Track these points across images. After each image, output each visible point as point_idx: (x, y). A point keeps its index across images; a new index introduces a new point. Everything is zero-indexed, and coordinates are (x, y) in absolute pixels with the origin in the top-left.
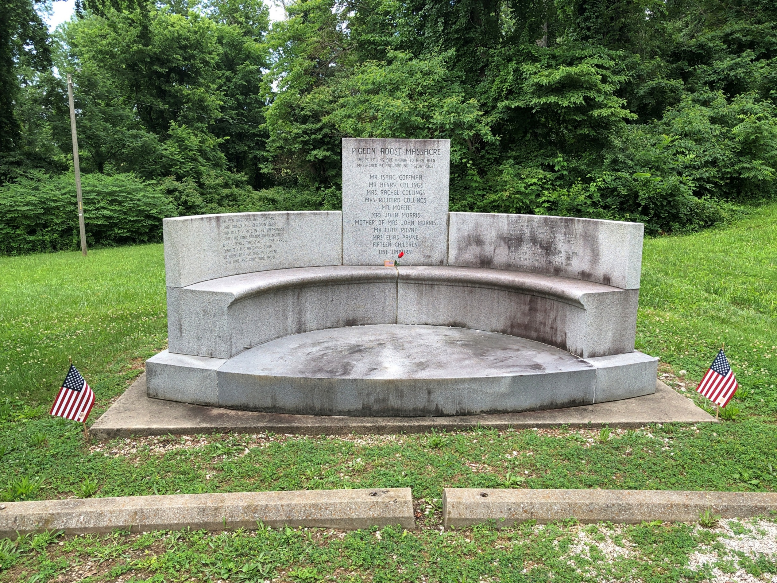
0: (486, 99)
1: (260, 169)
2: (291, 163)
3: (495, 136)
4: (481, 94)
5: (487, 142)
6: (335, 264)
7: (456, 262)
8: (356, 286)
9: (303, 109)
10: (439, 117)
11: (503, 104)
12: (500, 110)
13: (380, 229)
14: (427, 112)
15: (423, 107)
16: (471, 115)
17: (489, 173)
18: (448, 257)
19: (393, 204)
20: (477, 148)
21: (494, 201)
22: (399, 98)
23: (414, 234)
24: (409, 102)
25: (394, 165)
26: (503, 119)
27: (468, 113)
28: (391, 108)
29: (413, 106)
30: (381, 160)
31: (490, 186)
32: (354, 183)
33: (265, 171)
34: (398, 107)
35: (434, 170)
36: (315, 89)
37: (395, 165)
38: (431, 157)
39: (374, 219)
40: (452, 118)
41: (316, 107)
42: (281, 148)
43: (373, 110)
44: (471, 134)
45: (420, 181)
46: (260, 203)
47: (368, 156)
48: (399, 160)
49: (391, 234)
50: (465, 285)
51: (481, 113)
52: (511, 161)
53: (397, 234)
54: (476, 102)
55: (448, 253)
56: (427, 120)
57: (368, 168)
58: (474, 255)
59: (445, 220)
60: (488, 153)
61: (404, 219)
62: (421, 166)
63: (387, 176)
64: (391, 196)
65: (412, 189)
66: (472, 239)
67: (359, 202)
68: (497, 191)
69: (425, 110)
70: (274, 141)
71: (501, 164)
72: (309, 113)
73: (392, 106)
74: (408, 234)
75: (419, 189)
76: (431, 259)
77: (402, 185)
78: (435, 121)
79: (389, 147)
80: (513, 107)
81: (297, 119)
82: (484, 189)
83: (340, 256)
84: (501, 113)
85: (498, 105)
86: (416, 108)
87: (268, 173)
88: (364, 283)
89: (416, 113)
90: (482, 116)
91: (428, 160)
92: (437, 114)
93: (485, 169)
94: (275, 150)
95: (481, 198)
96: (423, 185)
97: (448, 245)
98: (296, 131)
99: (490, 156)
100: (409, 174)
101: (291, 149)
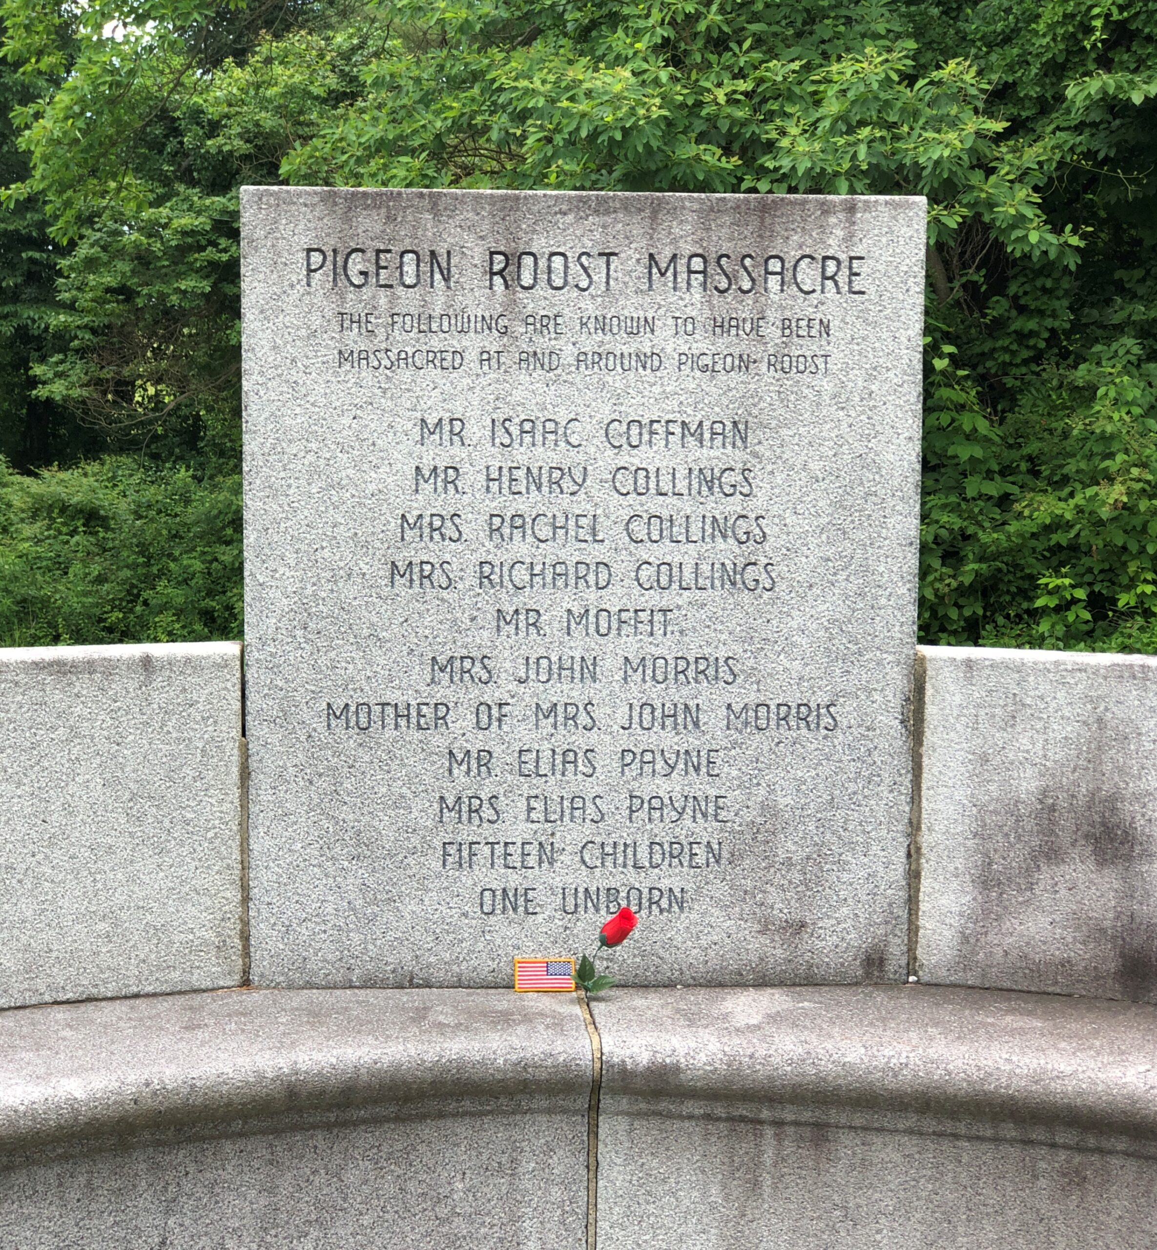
0: (1010, 68)
1: (34, 382)
2: (175, 357)
3: (1058, 230)
4: (990, 46)
5: (1027, 257)
6: (198, 979)
7: (964, 961)
8: (320, 1139)
9: (214, 128)
10: (803, 146)
11: (1094, 85)
12: (1075, 118)
13: (485, 759)
14: (744, 123)
15: (731, 100)
16: (951, 136)
17: (1025, 400)
18: (913, 930)
19: (568, 601)
20: (970, 287)
21: (1057, 525)
22: (620, 60)
23: (701, 786)
24: (664, 76)
25: (569, 353)
26: (1089, 155)
27: (938, 124)
28: (583, 106)
29: (680, 93)
30: (488, 324)
31: (1030, 459)
32: (314, 472)
33: (57, 390)
34: (615, 101)
35: (827, 386)
36: (267, 46)
37: (580, 359)
38: (804, 308)
39: (443, 692)
40: (862, 151)
41: (268, 120)
42: (124, 293)
43: (502, 120)
44: (953, 222)
45: (736, 456)
46: (37, 528)
47: (408, 301)
48: (602, 325)
49: (552, 787)
50: (1038, 1134)
51: (999, 126)
52: (1130, 344)
53: (590, 787)
54: (969, 77)
55: (912, 902)
56: (749, 161)
57: (405, 375)
58: (1077, 920)
59: (896, 702)
60: (1022, 310)
61: (634, 693)
62: (745, 363)
63: (529, 425)
64: (550, 552)
65: (687, 506)
66: (1066, 822)
67: (350, 591)
68: (1066, 480)
69: (740, 114)
70: (91, 264)
71: (1081, 359)
72: (240, 146)
73: (589, 94)
74: (663, 787)
75: (734, 505)
76: (807, 942)
77: (625, 482)
78: (786, 163)
79: (540, 244)
80: (1137, 98)
81: (189, 170)
82: (1006, 471)
83: (232, 929)
84: (1078, 128)
85: (1070, 93)
86: (699, 104)
87: (66, 398)
88: (377, 1121)
89: (699, 126)
90: (999, 138)
91: (786, 325)
92: (794, 131)
93: (1009, 382)
94: (100, 301)
95: (996, 513)
96: (758, 477)
97: (913, 853)
98: (186, 221)
99: (1032, 325)
100: (668, 409)
101: (163, 297)
